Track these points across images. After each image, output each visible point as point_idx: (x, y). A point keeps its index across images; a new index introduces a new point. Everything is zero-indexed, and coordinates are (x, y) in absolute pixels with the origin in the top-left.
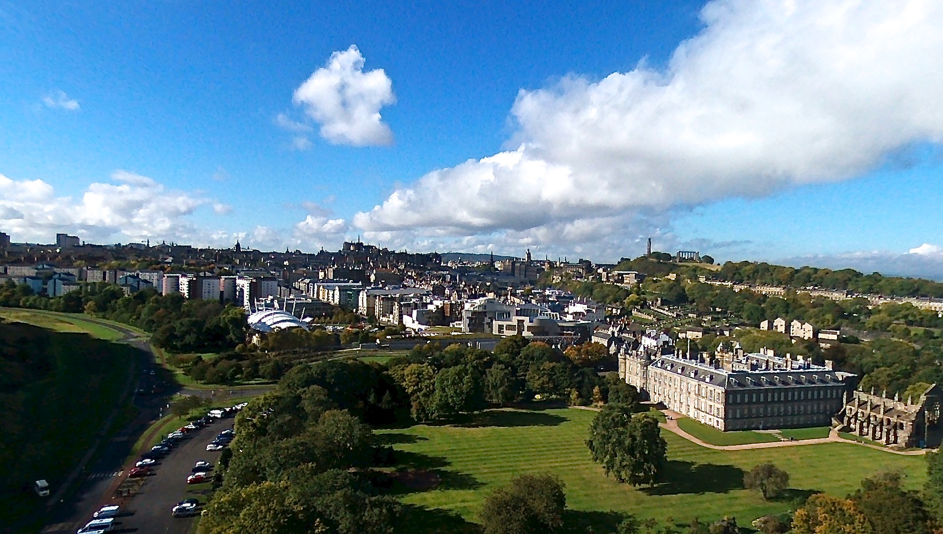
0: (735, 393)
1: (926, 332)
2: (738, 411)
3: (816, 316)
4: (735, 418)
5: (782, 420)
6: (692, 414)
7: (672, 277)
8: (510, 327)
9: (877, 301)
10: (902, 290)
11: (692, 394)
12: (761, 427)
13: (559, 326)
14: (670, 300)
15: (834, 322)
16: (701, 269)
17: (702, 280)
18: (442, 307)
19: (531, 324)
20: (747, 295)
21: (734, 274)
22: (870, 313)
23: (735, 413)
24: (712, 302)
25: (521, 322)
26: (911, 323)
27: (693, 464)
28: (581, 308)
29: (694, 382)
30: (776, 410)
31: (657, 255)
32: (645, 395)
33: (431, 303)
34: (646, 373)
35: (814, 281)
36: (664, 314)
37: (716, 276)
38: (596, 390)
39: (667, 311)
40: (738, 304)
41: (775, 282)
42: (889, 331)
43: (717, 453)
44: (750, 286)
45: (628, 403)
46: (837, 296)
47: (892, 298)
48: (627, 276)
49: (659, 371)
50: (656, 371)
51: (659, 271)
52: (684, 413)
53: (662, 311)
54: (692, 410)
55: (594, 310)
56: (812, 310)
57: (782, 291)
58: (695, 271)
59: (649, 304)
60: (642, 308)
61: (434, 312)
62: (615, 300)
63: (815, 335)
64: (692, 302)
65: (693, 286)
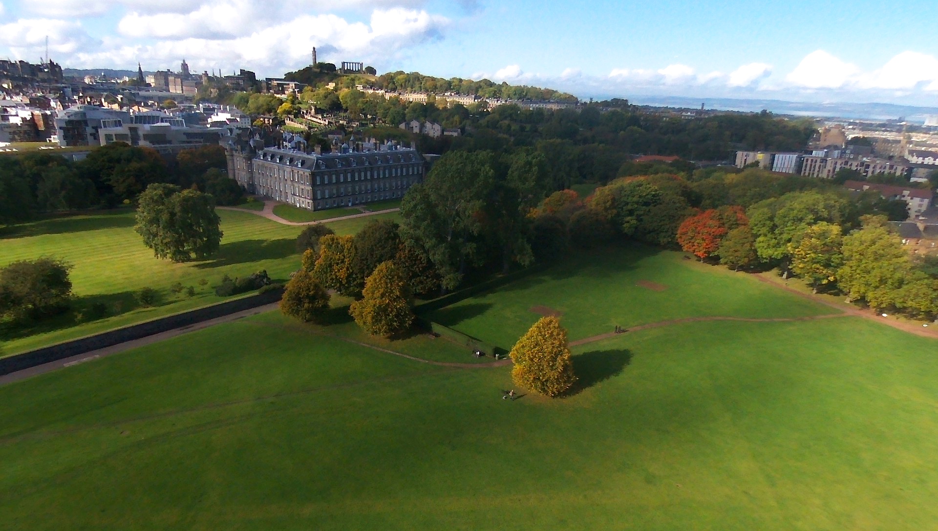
0: (322, 174)
2: (327, 192)
3: (448, 119)
4: (323, 198)
5: (369, 197)
6: (290, 200)
9: (495, 104)
10: (515, 94)
11: (288, 181)
12: (350, 204)
13: (185, 134)
14: (324, 108)
17: (360, 88)
18: (32, 119)
19: (147, 132)
20: (395, 102)
21: (389, 83)
22: (489, 114)
23: (323, 193)
24: (363, 109)
25: (134, 131)
28: (222, 117)
29: (288, 169)
30: (363, 188)
31: (322, 66)
32: (252, 189)
33: (17, 115)
34: (250, 166)
35: (454, 89)
36: (317, 122)
37: (372, 85)
39: (320, 119)
40: (385, 111)
43: (294, 228)
44: (400, 94)
45: (226, 197)
46: (467, 101)
48: (287, 86)
49: (261, 163)
50: (258, 163)
51: (321, 80)
52: (284, 200)
53: (315, 119)
55: (238, 119)
57: (426, 97)
58: (353, 80)
59: (303, 112)
60: (296, 117)
61: (19, 125)
62: (269, 111)
63: (443, 132)
64: (346, 110)
65: (347, 94)
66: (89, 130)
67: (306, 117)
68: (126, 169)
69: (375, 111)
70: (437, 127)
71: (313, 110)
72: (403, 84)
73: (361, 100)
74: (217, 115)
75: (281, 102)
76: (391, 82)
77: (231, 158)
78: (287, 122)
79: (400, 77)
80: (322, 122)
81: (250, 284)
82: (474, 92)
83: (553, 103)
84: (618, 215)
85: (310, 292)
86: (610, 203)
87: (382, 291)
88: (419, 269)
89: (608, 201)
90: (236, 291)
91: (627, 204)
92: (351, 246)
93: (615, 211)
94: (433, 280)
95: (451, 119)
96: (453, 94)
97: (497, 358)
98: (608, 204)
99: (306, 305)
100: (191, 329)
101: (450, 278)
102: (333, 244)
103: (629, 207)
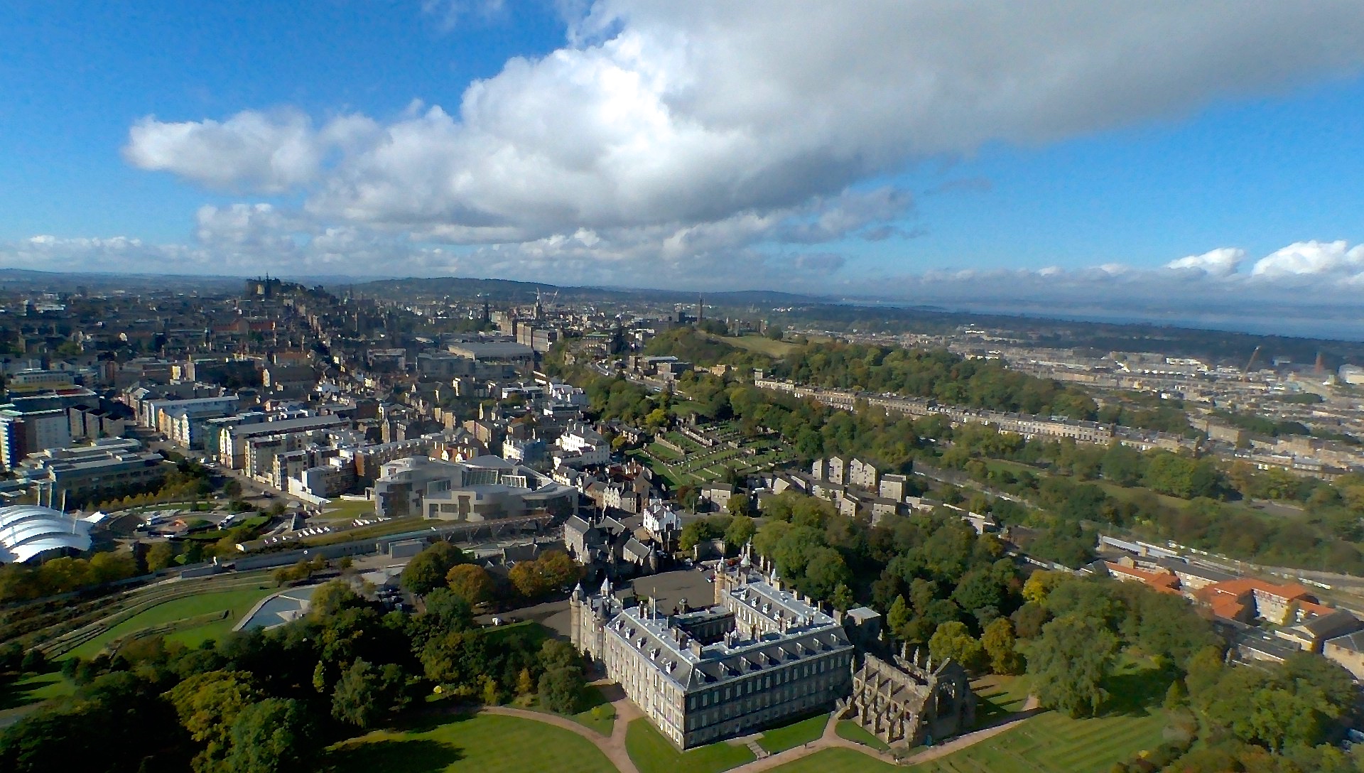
0: (699, 695)
3: (886, 445)
4: (698, 728)
5: (767, 713)
7: (719, 370)
8: (448, 508)
9: (960, 418)
11: (651, 685)
12: (737, 733)
13: (524, 500)
14: (707, 415)
15: (906, 454)
16: (759, 357)
17: (759, 380)
18: (353, 462)
19: (478, 502)
20: (809, 408)
22: (951, 436)
23: (699, 721)
24: (762, 420)
25: (464, 500)
26: (993, 454)
28: (574, 441)
29: (652, 668)
30: (759, 702)
32: (601, 667)
34: (601, 636)
36: (697, 441)
37: (777, 370)
39: (701, 435)
40: (793, 427)
41: (849, 383)
42: (965, 470)
44: (815, 390)
45: (564, 700)
46: (916, 410)
47: (978, 414)
48: (661, 365)
49: (616, 637)
50: (612, 635)
52: (642, 707)
53: (694, 436)
54: (651, 707)
55: (594, 447)
56: (882, 433)
57: (853, 399)
59: (680, 422)
60: (669, 430)
61: (338, 470)
62: (635, 416)
63: (878, 482)
64: (738, 417)
66: (413, 495)
67: (682, 429)
69: (779, 424)
70: (870, 468)
71: (693, 419)
73: (759, 405)
74: (569, 435)
76: (803, 364)
77: (576, 609)
78: (658, 438)
80: (704, 441)
83: (1054, 422)
95: (892, 447)
96: (895, 394)
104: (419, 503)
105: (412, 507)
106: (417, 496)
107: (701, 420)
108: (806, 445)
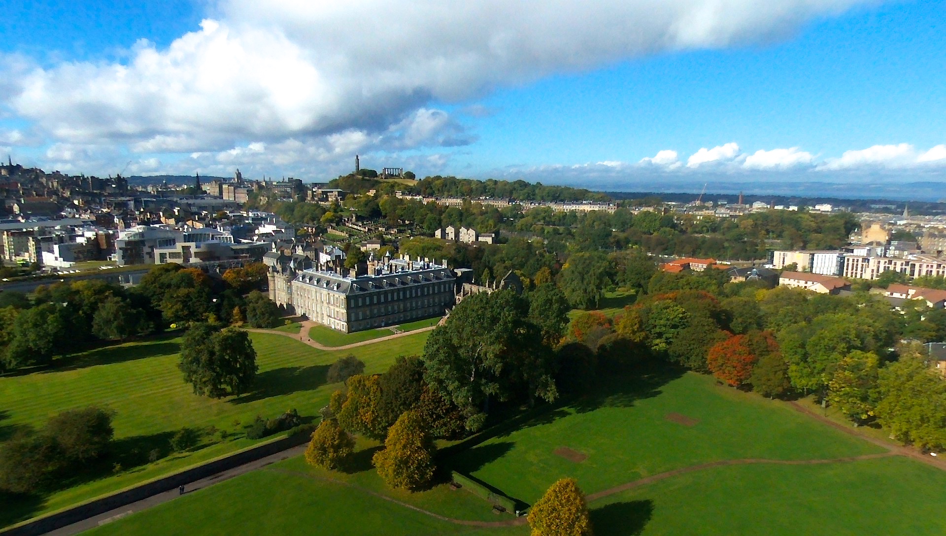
0: (356, 297)
1: (554, 230)
2: (360, 314)
3: (482, 223)
4: (357, 320)
5: (402, 316)
6: (326, 321)
7: (372, 193)
8: (173, 255)
9: (529, 206)
10: (549, 196)
11: (325, 303)
12: (383, 324)
13: (232, 249)
14: (364, 215)
15: (495, 227)
16: (399, 185)
17: (399, 195)
18: (96, 239)
19: (198, 250)
20: (432, 207)
21: (426, 189)
22: (523, 216)
23: (357, 315)
24: (402, 216)
25: (186, 249)
26: (548, 224)
27: (299, 368)
28: (268, 229)
29: (325, 292)
30: (396, 307)
31: (364, 173)
32: (291, 309)
33: (83, 236)
34: (290, 288)
35: (489, 192)
36: (357, 229)
37: (411, 191)
38: (236, 310)
39: (360, 226)
40: (422, 216)
41: (459, 194)
42: (531, 231)
43: (328, 354)
44: (437, 199)
45: (265, 319)
46: (501, 204)
47: (539, 204)
48: (331, 194)
49: (300, 284)
50: (298, 285)
51: (363, 187)
52: (320, 321)
53: (355, 227)
54: (325, 317)
55: (283, 230)
56: (480, 217)
57: (461, 202)
58: (393, 186)
59: (345, 220)
60: (338, 225)
61: (84, 245)
62: (313, 219)
63: (477, 239)
64: (385, 217)
65: (386, 201)
66: (146, 249)
67: (347, 224)
68: (175, 296)
69: (413, 217)
70: (472, 232)
71: (354, 218)
72: (440, 189)
73: (399, 206)
74: (264, 226)
75: (324, 211)
76: (430, 186)
77: (272, 279)
78: (329, 230)
79: (437, 182)
80: (362, 229)
81: (281, 426)
82: (508, 195)
83: (585, 204)
84: (647, 337)
85: (335, 441)
86: (637, 326)
87: (403, 442)
88: (443, 412)
89: (636, 324)
90: (267, 433)
91: (655, 326)
92: (377, 389)
93: (643, 334)
94: (456, 422)
95: (486, 223)
96: (488, 198)
97: (517, 515)
98: (635, 327)
99: (331, 455)
100: (220, 478)
101: (473, 420)
102: (359, 386)
103: (658, 330)
104: (151, 255)
105: (146, 257)
106: (149, 250)
107: (359, 218)
108: (431, 225)
